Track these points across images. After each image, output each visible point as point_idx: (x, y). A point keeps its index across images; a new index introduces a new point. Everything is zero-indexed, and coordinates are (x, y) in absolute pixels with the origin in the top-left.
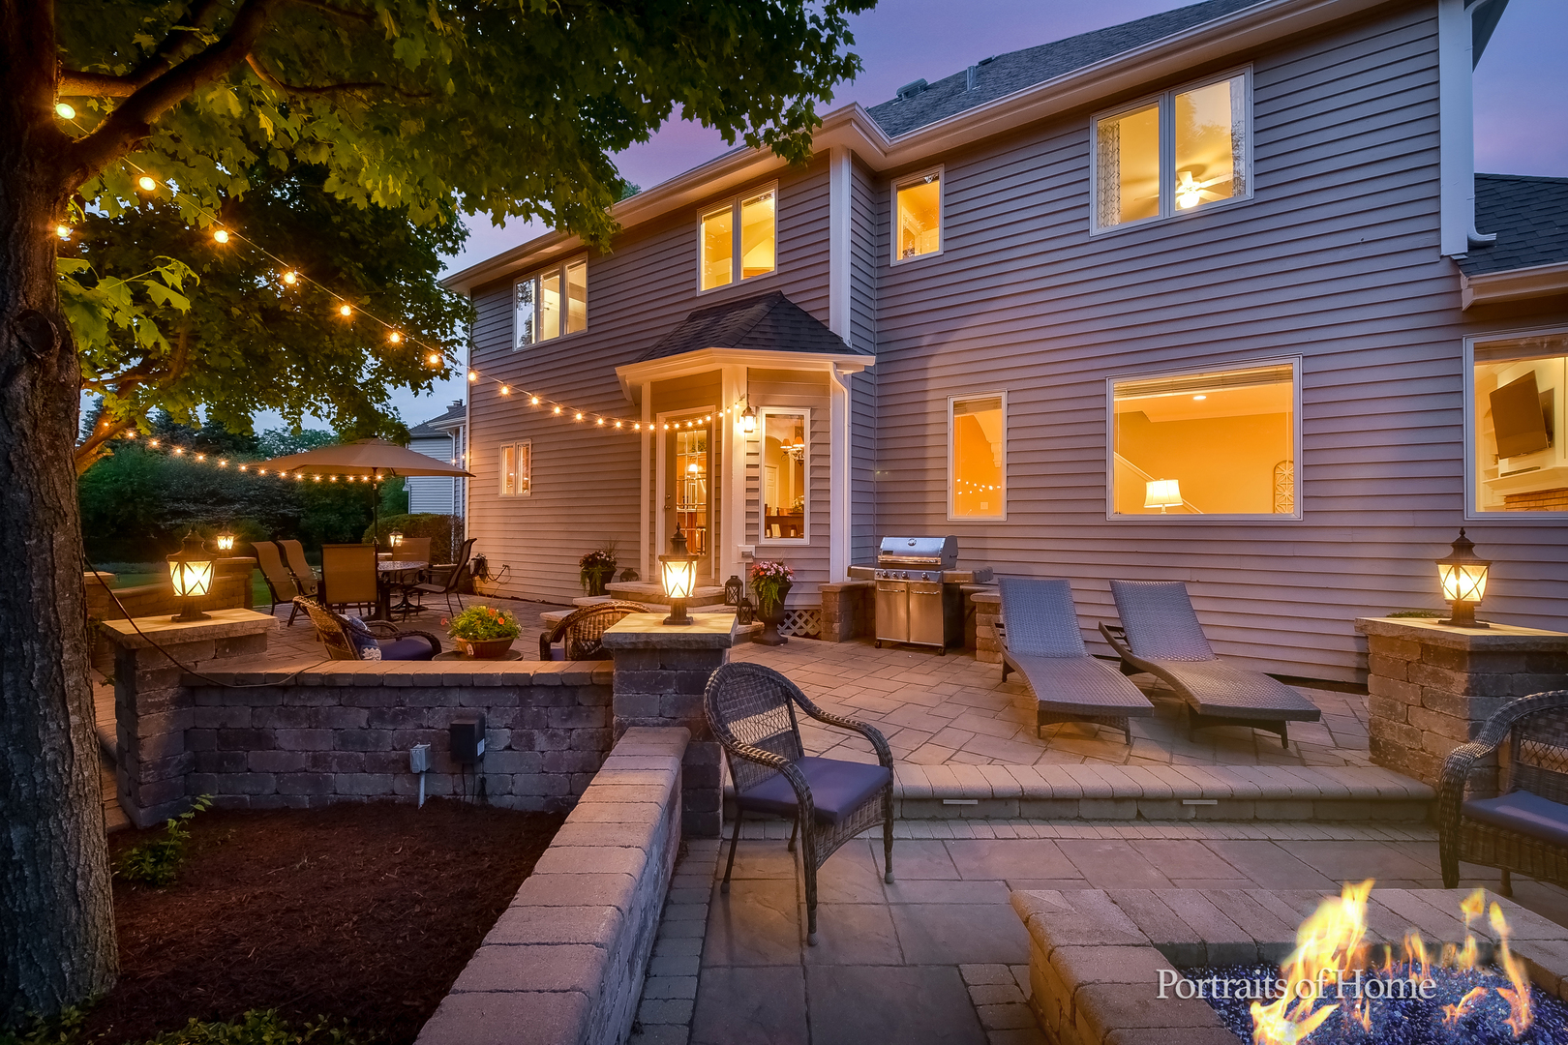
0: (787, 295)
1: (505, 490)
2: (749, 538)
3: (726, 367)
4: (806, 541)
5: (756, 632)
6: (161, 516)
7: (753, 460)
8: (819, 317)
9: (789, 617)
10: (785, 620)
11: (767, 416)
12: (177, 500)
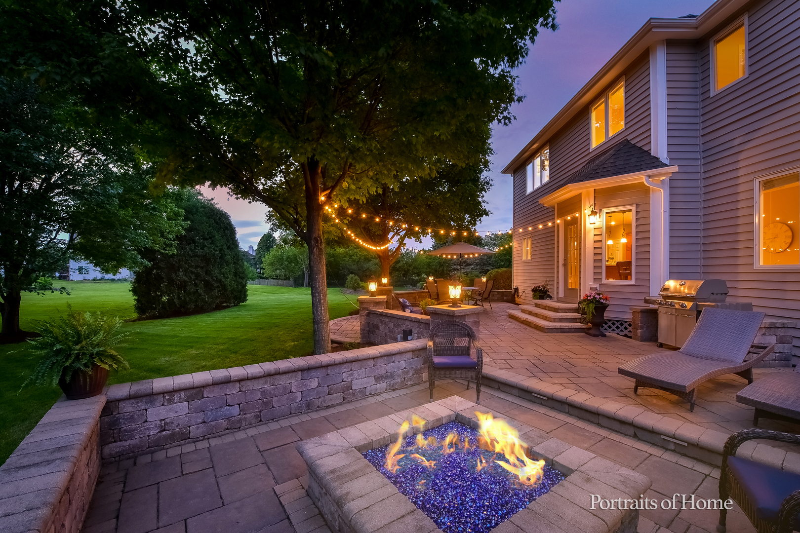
0: (630, 140)
1: (524, 258)
2: (595, 280)
3: (583, 191)
4: (632, 282)
5: (589, 329)
6: (450, 271)
7: (597, 238)
8: (646, 148)
9: (606, 323)
10: (604, 325)
11: (607, 213)
12: (455, 265)
